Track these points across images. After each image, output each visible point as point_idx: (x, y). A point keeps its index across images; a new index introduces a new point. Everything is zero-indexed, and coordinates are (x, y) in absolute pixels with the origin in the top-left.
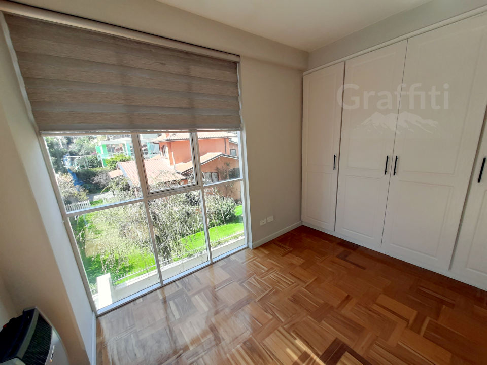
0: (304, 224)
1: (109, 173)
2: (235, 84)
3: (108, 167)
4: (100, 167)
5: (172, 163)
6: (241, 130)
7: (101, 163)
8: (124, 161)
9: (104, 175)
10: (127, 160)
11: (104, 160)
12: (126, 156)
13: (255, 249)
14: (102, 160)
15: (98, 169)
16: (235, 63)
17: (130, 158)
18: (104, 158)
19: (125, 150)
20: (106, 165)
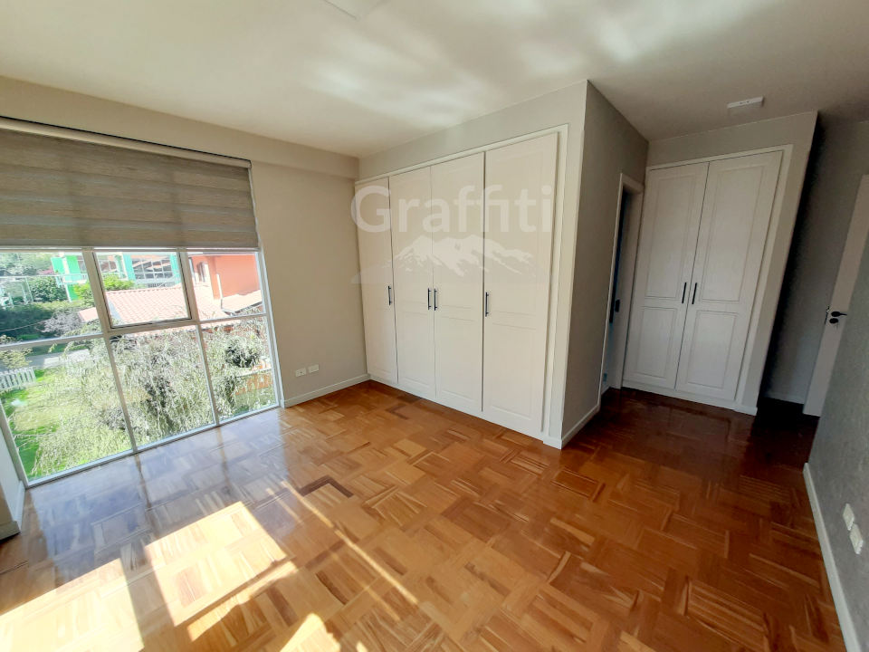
0: (372, 378)
1: (81, 312)
2: (248, 194)
3: (81, 301)
4: (61, 300)
5: (216, 295)
6: (259, 250)
7: (64, 292)
8: (117, 289)
9: (70, 317)
10: (125, 288)
11: (71, 287)
12: (123, 280)
13: (289, 408)
14: (66, 287)
15: (56, 305)
16: (246, 169)
17: (132, 285)
18: (70, 281)
19: (121, 268)
20: (74, 296)
